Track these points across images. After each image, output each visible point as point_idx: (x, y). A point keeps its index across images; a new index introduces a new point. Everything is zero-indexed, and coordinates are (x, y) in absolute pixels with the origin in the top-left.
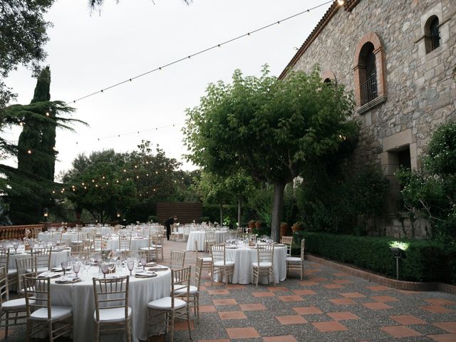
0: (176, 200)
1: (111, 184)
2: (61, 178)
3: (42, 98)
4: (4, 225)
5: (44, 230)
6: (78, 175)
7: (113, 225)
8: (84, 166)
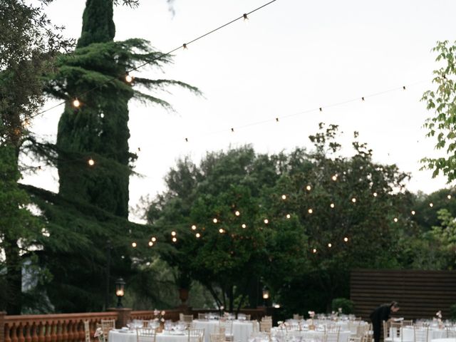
0: (395, 262)
1: (251, 226)
2: (142, 213)
3: (97, 34)
4: (42, 312)
5: (119, 325)
6: (178, 205)
7: (256, 316)
8: (190, 184)
